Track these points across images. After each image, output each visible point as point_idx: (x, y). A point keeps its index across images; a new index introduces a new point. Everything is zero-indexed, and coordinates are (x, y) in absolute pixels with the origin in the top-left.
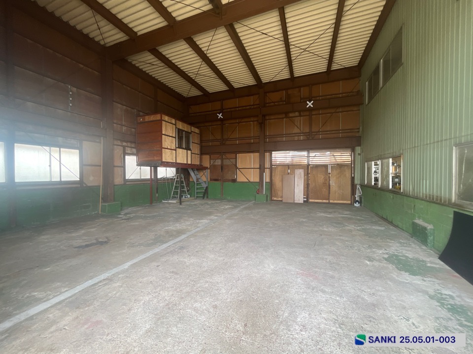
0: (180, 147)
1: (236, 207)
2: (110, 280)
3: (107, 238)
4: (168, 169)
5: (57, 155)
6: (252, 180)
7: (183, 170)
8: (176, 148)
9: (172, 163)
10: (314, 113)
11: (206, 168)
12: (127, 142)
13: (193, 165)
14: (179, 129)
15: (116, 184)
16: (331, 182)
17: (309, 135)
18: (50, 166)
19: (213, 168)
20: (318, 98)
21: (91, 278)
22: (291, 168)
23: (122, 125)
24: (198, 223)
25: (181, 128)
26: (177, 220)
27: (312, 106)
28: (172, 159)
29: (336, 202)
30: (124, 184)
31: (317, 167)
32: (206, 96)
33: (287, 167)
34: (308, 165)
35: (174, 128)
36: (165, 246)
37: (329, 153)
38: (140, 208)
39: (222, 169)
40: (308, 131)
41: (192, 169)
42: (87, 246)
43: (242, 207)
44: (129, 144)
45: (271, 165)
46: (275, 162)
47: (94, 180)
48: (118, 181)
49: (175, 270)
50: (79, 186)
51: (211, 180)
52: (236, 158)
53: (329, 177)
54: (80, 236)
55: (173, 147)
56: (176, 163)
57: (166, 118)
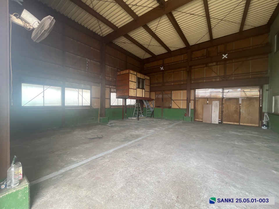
0: (139, 88)
1: (171, 124)
2: (103, 157)
3: (102, 135)
4: (132, 100)
5: (81, 93)
6: (181, 107)
7: (140, 101)
8: (136, 88)
9: (134, 97)
10: (228, 62)
11: (153, 100)
12: (111, 85)
13: (146, 98)
14: (138, 78)
15: (106, 108)
16: (241, 110)
17: (224, 78)
18: (78, 98)
19: (157, 100)
20: (232, 51)
21: (95, 155)
22: (210, 100)
23: (110, 77)
24: (148, 132)
25: (139, 77)
26: (136, 129)
27: (226, 57)
28: (134, 95)
29: (245, 124)
30: (110, 108)
31: (230, 99)
32: (154, 57)
33: (207, 99)
34: (223, 98)
35: (136, 77)
36: (130, 143)
37: (240, 89)
38: (117, 121)
39: (162, 101)
40: (223, 74)
41: (145, 100)
42: (93, 138)
43: (175, 124)
44: (113, 87)
45: (195, 98)
46: (198, 96)
47: (97, 106)
48: (107, 106)
49: (135, 157)
50: (90, 108)
51: (156, 107)
52: (171, 94)
53: (240, 107)
54: (90, 133)
55: (135, 88)
56: (136, 97)
57: (132, 72)
